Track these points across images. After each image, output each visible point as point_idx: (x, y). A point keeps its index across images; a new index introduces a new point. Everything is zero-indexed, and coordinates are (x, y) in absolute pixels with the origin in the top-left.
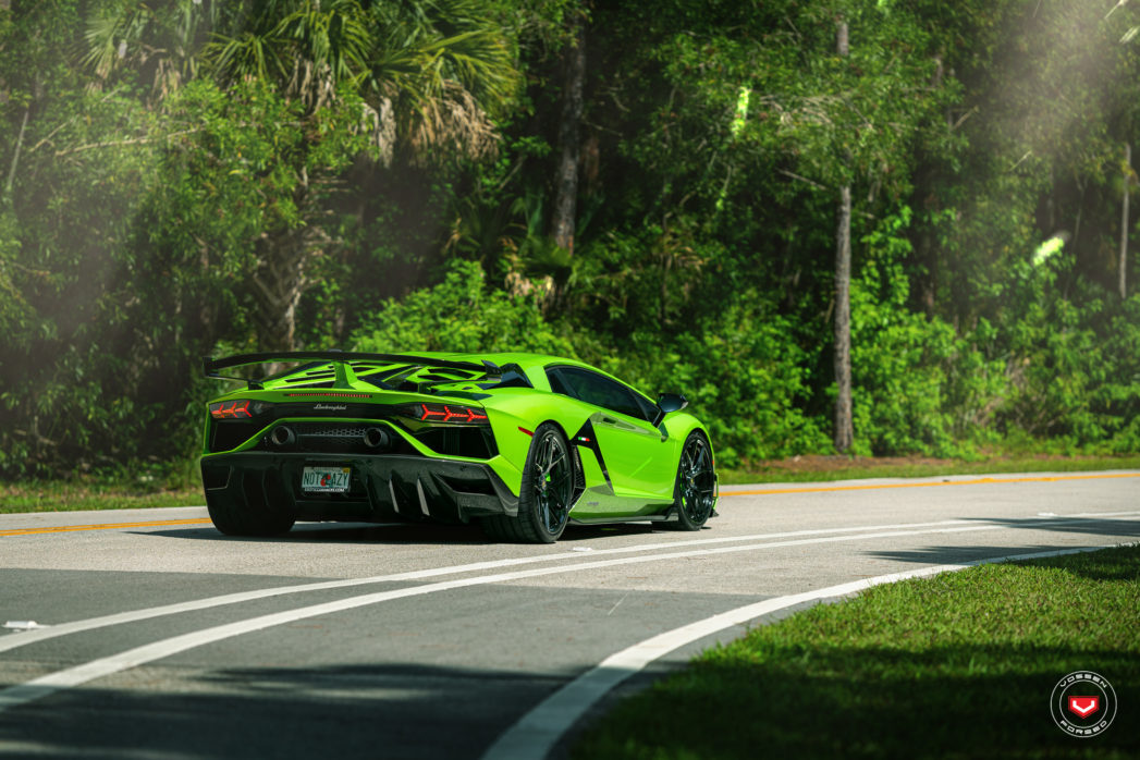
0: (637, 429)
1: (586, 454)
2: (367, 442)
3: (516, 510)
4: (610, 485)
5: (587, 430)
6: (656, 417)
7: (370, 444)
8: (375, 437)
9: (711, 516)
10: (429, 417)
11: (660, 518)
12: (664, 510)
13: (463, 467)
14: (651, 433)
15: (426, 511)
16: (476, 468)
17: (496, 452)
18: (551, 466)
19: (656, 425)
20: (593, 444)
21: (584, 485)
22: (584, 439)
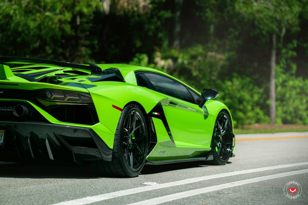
0: (189, 108)
1: (157, 123)
2: (15, 114)
3: (111, 156)
4: (173, 141)
5: (158, 108)
6: (201, 103)
7: (17, 115)
8: (20, 110)
9: (231, 156)
10: (55, 98)
11: (203, 159)
12: (205, 154)
13: (76, 130)
14: (197, 111)
15: (51, 157)
16: (84, 130)
17: (97, 121)
18: (134, 129)
19: (201, 107)
20: (162, 117)
21: (156, 141)
22: (156, 114)
